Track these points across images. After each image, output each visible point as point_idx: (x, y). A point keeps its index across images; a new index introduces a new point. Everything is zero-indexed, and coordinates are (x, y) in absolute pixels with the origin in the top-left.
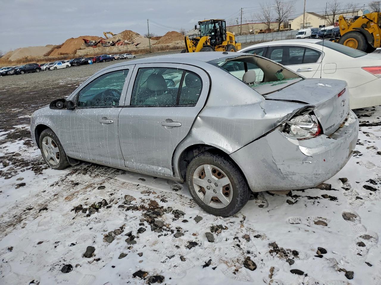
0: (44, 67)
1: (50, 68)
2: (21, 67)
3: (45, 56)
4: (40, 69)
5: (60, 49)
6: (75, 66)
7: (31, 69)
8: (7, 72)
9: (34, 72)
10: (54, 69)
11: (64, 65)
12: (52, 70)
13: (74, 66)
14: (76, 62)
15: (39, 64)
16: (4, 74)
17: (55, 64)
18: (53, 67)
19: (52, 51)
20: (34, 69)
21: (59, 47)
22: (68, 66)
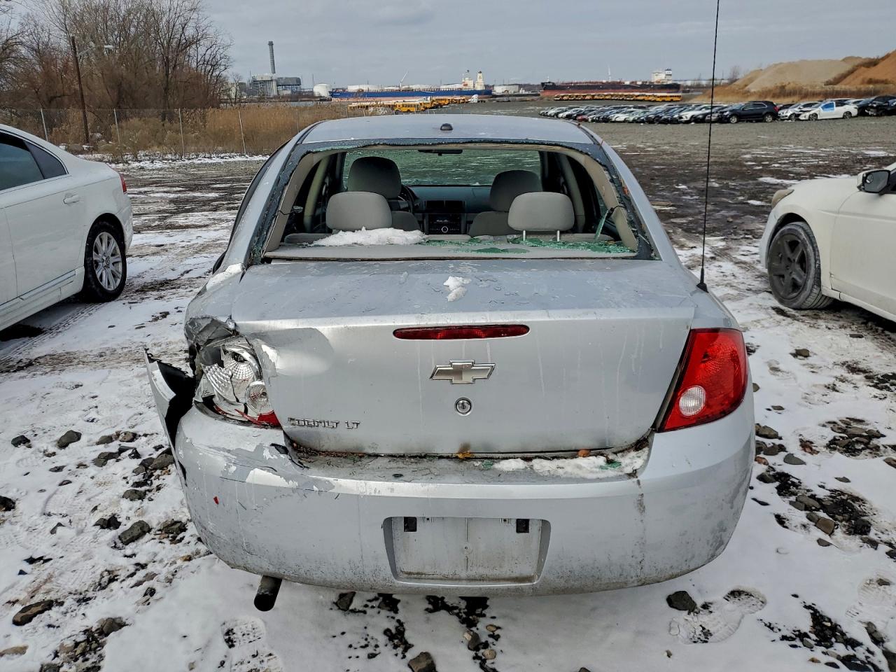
0: (789, 112)
1: (799, 115)
2: (734, 108)
3: (828, 83)
4: (775, 116)
5: (873, 69)
6: (871, 116)
7: (755, 114)
8: (705, 115)
9: (761, 121)
10: (809, 120)
11: (839, 111)
12: (803, 120)
13: (867, 115)
14: (875, 105)
15: (779, 102)
16: (699, 118)
17: (817, 107)
18: (808, 114)
19: (851, 72)
20: (761, 114)
21: (872, 63)
22: (850, 113)
